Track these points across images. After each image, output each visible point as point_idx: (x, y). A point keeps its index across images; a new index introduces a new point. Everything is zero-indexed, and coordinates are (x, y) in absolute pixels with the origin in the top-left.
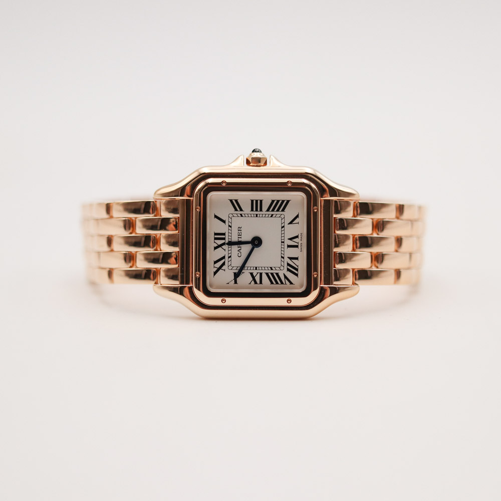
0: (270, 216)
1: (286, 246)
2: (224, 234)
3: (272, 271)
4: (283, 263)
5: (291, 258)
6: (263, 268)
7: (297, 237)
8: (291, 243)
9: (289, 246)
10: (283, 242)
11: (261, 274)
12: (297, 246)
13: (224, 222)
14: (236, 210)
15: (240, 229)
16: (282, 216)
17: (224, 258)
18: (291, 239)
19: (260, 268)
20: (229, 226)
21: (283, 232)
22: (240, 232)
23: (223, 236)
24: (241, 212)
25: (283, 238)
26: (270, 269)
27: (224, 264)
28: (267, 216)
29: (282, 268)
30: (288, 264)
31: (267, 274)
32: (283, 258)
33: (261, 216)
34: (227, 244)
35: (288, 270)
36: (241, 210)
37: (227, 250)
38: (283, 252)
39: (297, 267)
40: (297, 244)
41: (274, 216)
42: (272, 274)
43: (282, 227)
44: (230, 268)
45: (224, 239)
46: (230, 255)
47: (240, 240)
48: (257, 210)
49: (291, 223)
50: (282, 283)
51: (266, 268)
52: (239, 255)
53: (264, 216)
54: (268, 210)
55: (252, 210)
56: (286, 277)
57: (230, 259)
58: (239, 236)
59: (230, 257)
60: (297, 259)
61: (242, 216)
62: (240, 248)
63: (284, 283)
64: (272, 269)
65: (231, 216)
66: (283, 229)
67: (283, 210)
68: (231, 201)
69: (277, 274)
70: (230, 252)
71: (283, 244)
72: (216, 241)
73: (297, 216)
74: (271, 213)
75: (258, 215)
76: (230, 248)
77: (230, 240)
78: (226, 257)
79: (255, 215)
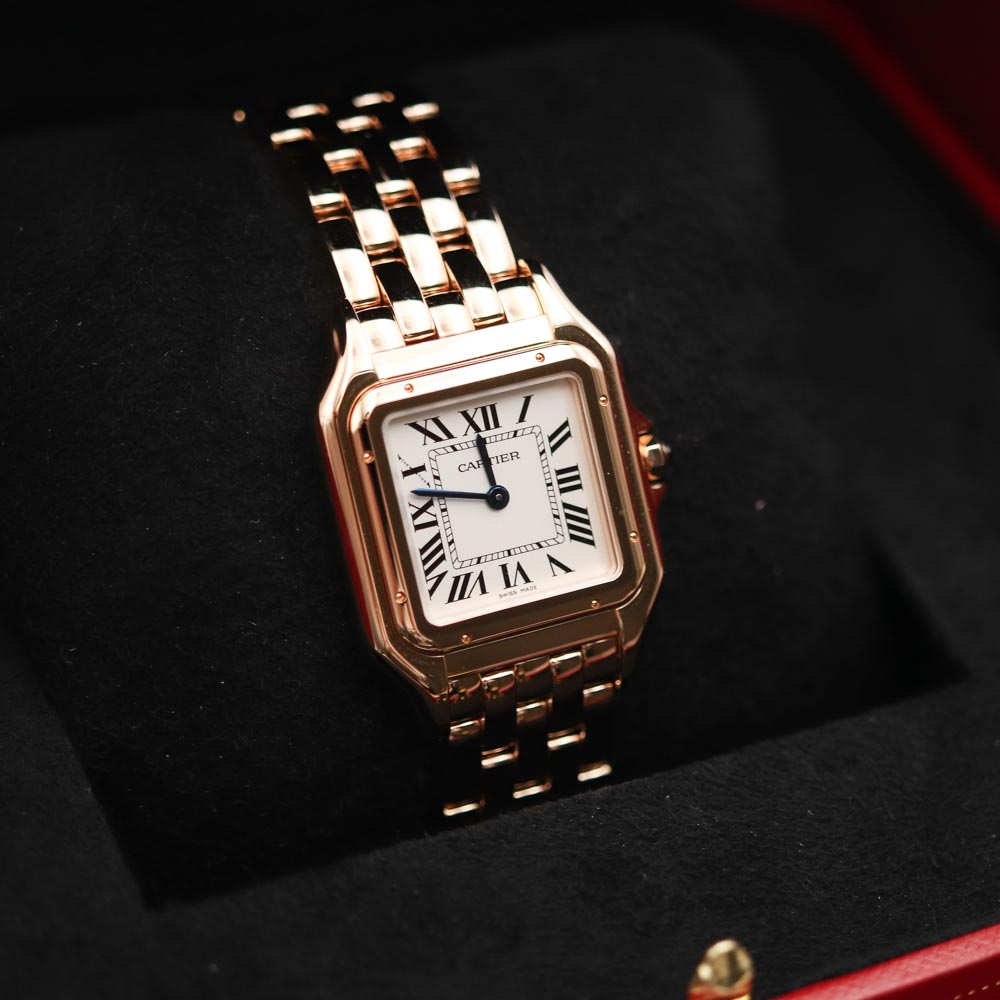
0: (556, 513)
1: (502, 562)
2: (497, 425)
3: (445, 545)
4: (467, 563)
5: (481, 578)
6: (447, 525)
7: (527, 580)
8: (512, 571)
9: (504, 568)
10: (510, 554)
11: (434, 523)
12: (508, 585)
13: (522, 419)
14: (551, 438)
15: (515, 455)
16: (560, 539)
17: (450, 436)
18: (520, 568)
19: (446, 519)
20: (516, 432)
21: (529, 548)
22: (509, 456)
23: (492, 425)
24: (548, 451)
25: (518, 551)
26: (450, 539)
27: (438, 439)
28: (554, 506)
29: (457, 565)
30: (468, 576)
31: (438, 536)
32: (478, 562)
33: (551, 493)
34: (479, 436)
35: (457, 579)
36: (553, 449)
37: (466, 439)
38: (489, 558)
39: (466, 596)
40: (512, 584)
41: (557, 520)
42: (440, 547)
43: (538, 544)
44: (433, 454)
45: (488, 427)
46: (457, 447)
47: (493, 461)
48: (560, 482)
49: (552, 560)
50: (427, 572)
51: (449, 532)
52: (462, 468)
53: (553, 499)
54: (566, 506)
55: (559, 472)
56: (441, 577)
57: (450, 450)
58: (499, 458)
59: (455, 450)
60: (484, 591)
61: (541, 453)
62: (476, 466)
63: (428, 578)
64: (450, 543)
65: (537, 430)
66: (536, 547)
67: (573, 537)
68: (566, 424)
69: (443, 558)
70: (464, 446)
71: (506, 553)
72: (479, 411)
73: (568, 570)
74: (561, 512)
75: (550, 488)
76: (471, 445)
77: (488, 440)
78: (452, 442)
79: (549, 481)
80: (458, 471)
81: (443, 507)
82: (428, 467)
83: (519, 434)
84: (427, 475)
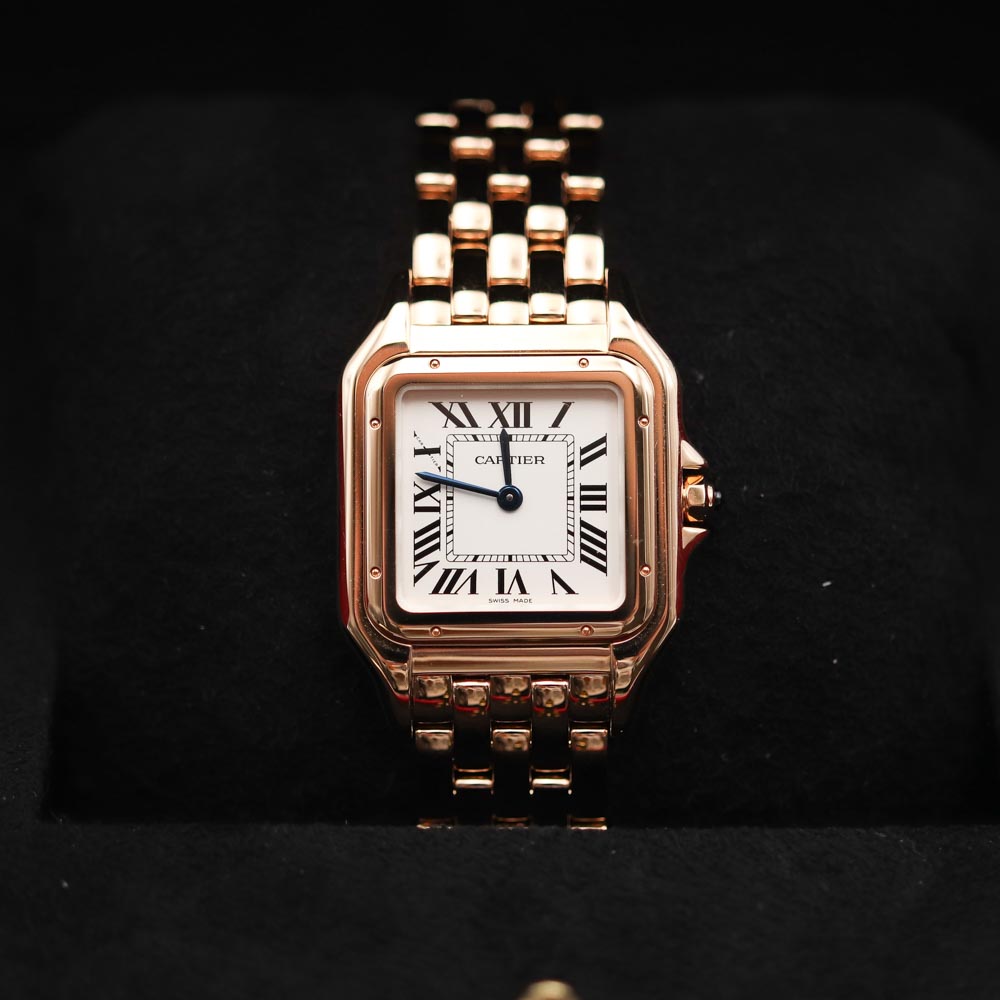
0: (571, 529)
1: (501, 566)
2: (527, 424)
3: (443, 534)
4: (462, 558)
5: (473, 577)
6: (450, 514)
7: (523, 591)
8: (509, 578)
9: (501, 573)
10: (510, 559)
11: (437, 509)
12: (501, 590)
13: (556, 424)
14: (583, 451)
15: (539, 460)
16: (569, 557)
17: (474, 424)
18: (518, 577)
19: (450, 508)
20: (546, 437)
21: (533, 558)
22: (533, 460)
23: (522, 423)
24: (577, 463)
25: (520, 558)
26: (449, 529)
27: (460, 425)
28: (571, 521)
29: (451, 557)
30: (459, 572)
31: (437, 523)
32: (475, 560)
33: (571, 508)
34: (504, 432)
35: (447, 572)
36: (583, 463)
37: (491, 431)
38: (487, 558)
39: (453, 591)
40: (506, 591)
41: (570, 537)
42: (437, 535)
43: (544, 557)
44: (451, 439)
45: (517, 425)
46: (479, 438)
47: (515, 461)
48: (583, 498)
49: (555, 576)
50: (417, 558)
51: (450, 521)
52: (480, 460)
53: (571, 514)
54: (583, 524)
55: (583, 488)
56: (431, 566)
57: (471, 438)
58: (522, 460)
59: (476, 440)
60: (473, 591)
61: (569, 464)
62: (495, 461)
63: (417, 563)
64: (448, 534)
65: (569, 439)
66: (541, 559)
67: (583, 558)
68: (603, 440)
69: (437, 546)
70: (487, 438)
71: (507, 558)
72: (512, 406)
73: (570, 591)
74: (577, 531)
75: (571, 502)
76: (494, 438)
77: (514, 438)
78: (474, 431)
79: (571, 495)
80: (474, 462)
81: (450, 495)
82: (443, 451)
83: (549, 438)
84: (440, 459)
